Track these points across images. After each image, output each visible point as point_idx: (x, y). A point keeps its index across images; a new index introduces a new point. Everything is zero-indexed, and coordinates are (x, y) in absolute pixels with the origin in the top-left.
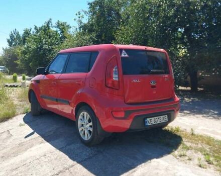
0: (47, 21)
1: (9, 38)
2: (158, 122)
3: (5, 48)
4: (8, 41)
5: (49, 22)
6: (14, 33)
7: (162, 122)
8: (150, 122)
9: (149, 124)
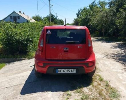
0: (93, 2)
1: (77, 13)
2: (67, 72)
3: (75, 18)
4: (77, 15)
5: (94, 2)
6: (80, 10)
7: (70, 72)
8: (60, 71)
9: (59, 72)
